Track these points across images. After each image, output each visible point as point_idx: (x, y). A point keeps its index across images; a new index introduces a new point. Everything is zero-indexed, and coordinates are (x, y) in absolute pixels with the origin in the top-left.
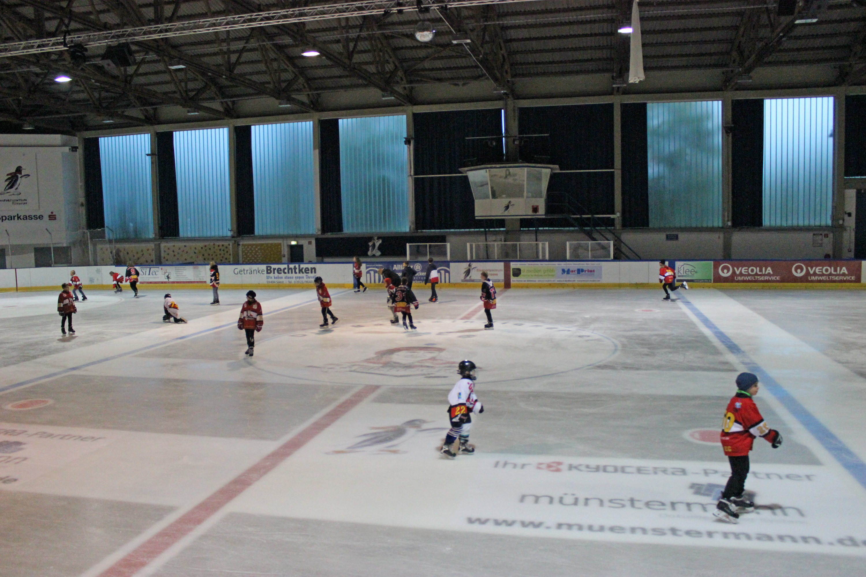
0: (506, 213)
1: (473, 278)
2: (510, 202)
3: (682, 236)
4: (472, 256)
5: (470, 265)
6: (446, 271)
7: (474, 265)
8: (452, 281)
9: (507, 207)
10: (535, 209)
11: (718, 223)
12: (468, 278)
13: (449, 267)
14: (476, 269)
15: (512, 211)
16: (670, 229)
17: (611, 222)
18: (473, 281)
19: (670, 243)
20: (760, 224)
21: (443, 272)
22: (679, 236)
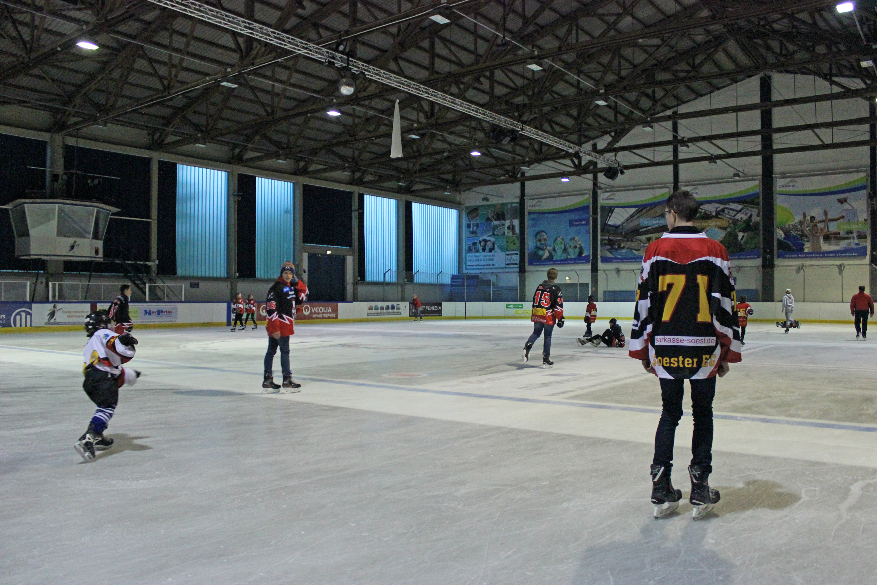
0: (71, 253)
1: (58, 320)
2: (75, 242)
3: (202, 284)
4: (54, 296)
5: (55, 307)
6: (28, 313)
7: (59, 306)
8: (33, 325)
9: (72, 247)
10: (97, 252)
11: (223, 274)
12: (52, 321)
13: (30, 308)
14: (61, 311)
15: (77, 251)
16: (193, 278)
17: (148, 269)
18: (58, 324)
19: (194, 290)
20: (254, 276)
21: (23, 314)
22: (200, 285)
